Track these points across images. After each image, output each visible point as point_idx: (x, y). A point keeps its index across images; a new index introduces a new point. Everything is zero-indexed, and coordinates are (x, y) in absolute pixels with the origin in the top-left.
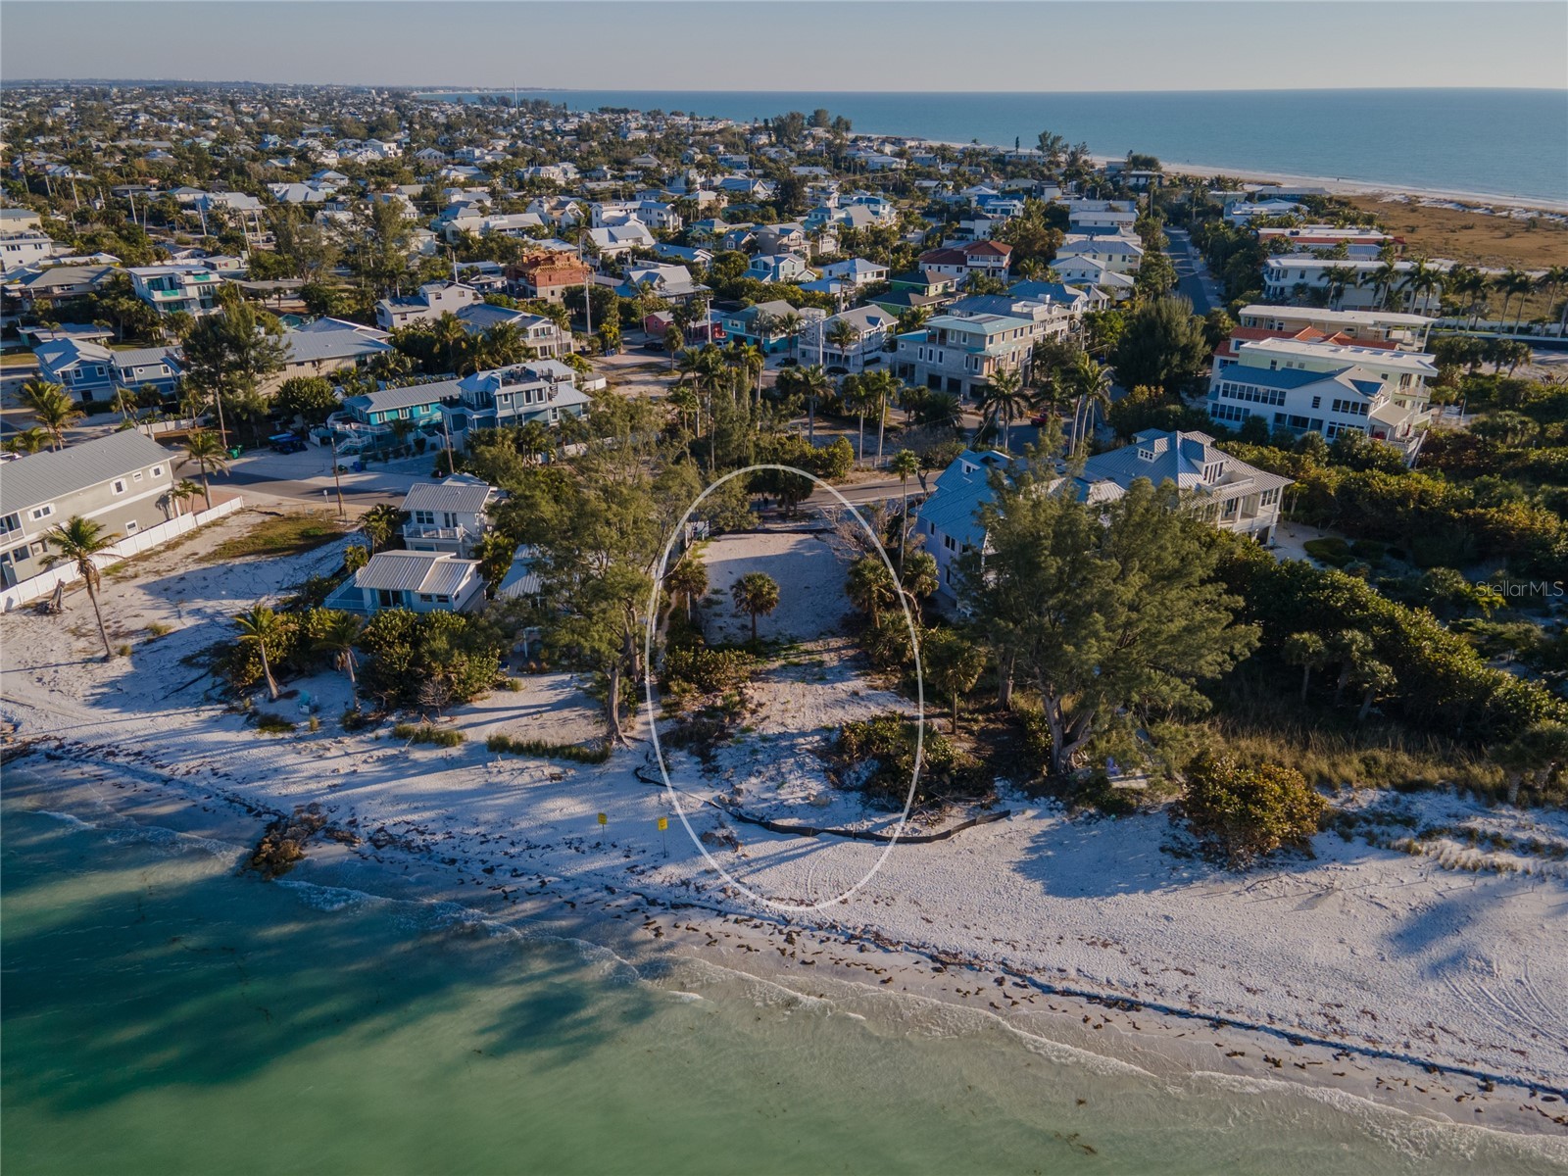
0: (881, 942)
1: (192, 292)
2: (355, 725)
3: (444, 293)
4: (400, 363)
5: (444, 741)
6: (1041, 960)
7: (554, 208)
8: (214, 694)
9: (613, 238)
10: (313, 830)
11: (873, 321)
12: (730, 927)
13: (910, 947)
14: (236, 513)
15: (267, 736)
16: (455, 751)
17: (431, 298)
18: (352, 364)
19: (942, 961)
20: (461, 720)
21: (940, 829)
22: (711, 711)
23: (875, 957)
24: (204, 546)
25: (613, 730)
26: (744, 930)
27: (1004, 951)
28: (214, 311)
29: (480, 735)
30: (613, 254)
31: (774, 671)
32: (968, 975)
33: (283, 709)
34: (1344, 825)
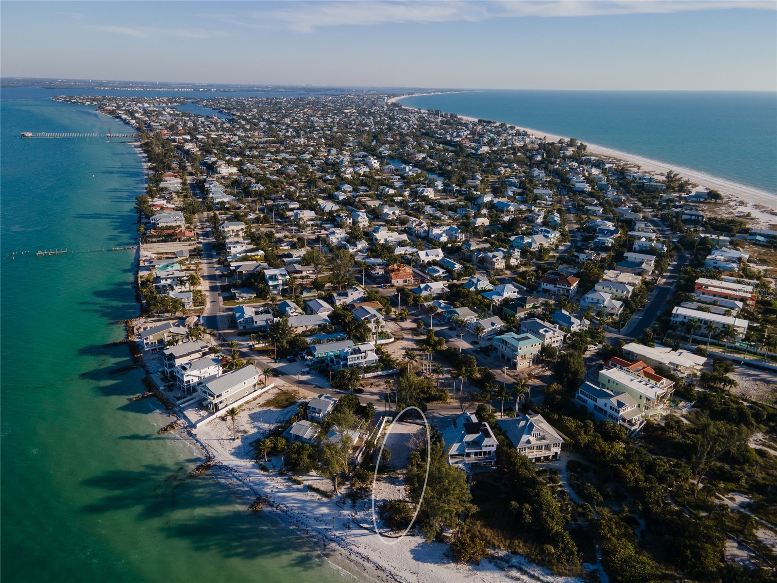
0: (368, 560)
1: (280, 282)
2: (281, 474)
3: (354, 293)
4: (331, 328)
5: (299, 483)
6: (398, 573)
7: (417, 225)
8: (254, 456)
9: (427, 255)
10: (265, 502)
11: (493, 324)
12: (340, 548)
13: (374, 563)
14: (272, 388)
15: (262, 472)
16: (300, 487)
17: (349, 294)
18: (317, 327)
19: (378, 568)
20: (305, 478)
21: (397, 535)
22: (361, 488)
23: (366, 564)
24: (262, 401)
25: (335, 490)
26: (342, 549)
27: (392, 569)
28: (285, 287)
29: (307, 483)
30: (426, 261)
31: (384, 478)
32: (382, 573)
33: (268, 465)
34: (492, 559)
